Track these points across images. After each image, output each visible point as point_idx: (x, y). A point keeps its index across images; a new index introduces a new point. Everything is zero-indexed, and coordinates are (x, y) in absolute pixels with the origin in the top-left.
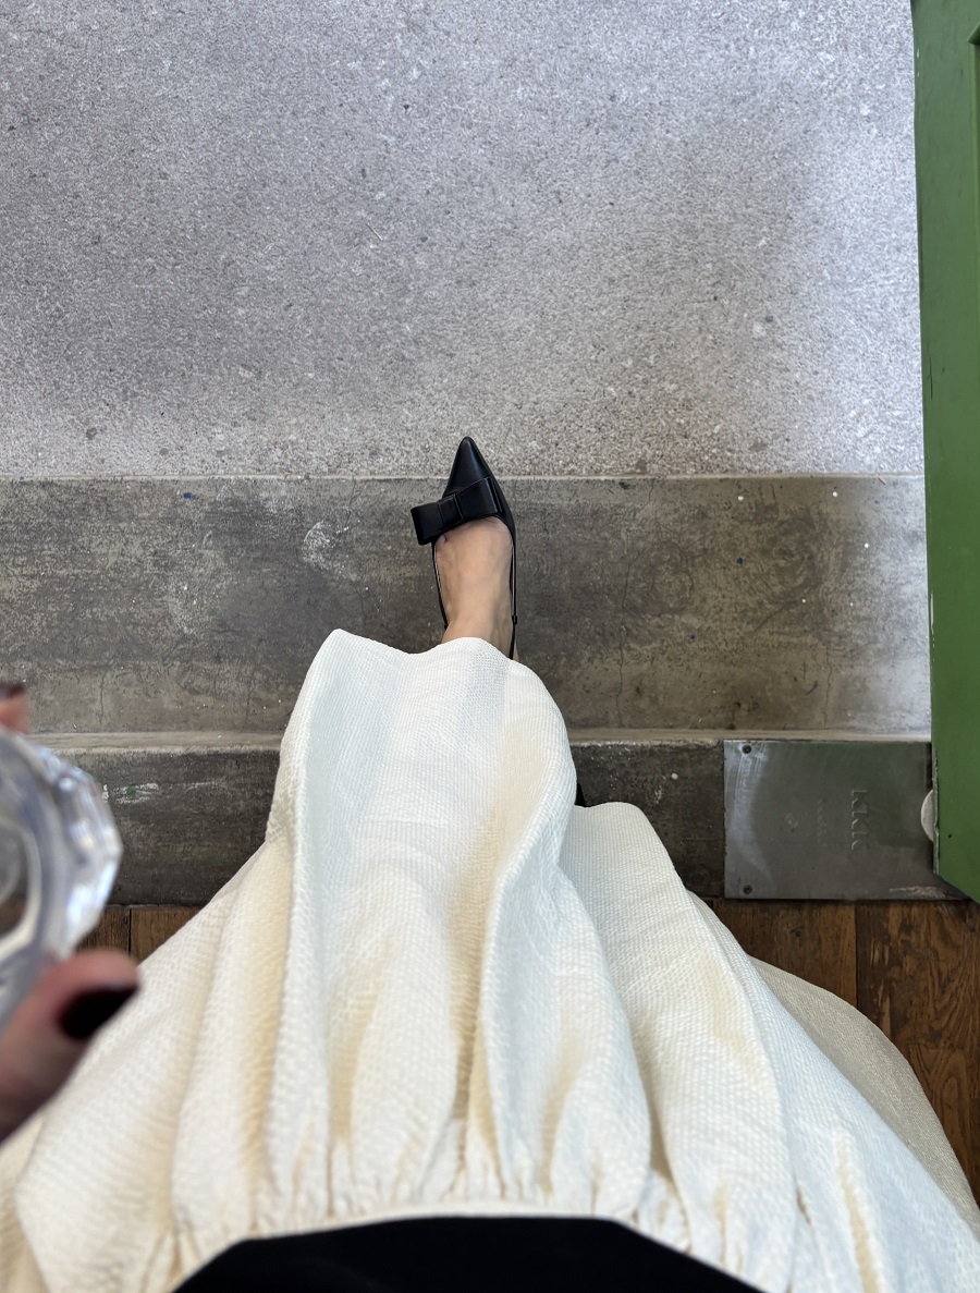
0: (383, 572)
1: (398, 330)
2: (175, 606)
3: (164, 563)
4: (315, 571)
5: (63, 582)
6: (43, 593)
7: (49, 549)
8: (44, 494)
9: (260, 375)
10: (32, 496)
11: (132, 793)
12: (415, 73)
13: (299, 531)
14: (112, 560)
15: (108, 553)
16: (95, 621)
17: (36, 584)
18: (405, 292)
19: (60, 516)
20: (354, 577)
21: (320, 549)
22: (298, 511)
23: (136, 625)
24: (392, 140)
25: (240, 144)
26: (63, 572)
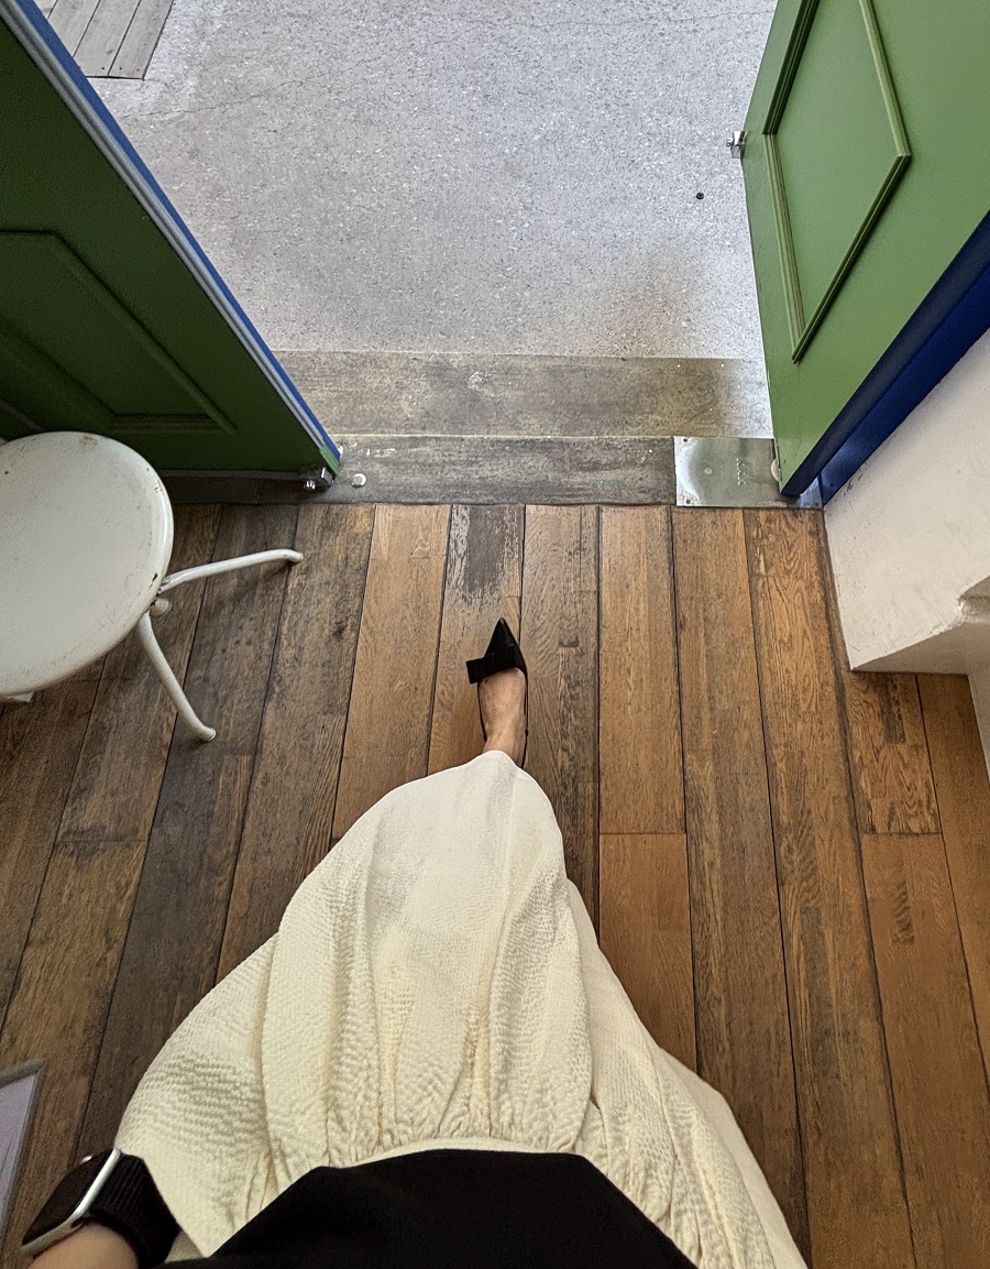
0: (507, 393)
1: (515, 320)
2: (405, 405)
3: (400, 387)
4: (474, 393)
5: (349, 394)
6: (338, 399)
7: (345, 379)
8: (344, 357)
9: (448, 337)
10: (339, 357)
11: (382, 453)
12: (527, 225)
13: (467, 375)
14: (375, 385)
15: (373, 381)
16: (364, 411)
17: (335, 394)
18: (519, 306)
19: (352, 366)
20: (493, 395)
21: (476, 383)
22: (468, 367)
23: (384, 413)
24: (515, 249)
25: (446, 248)
26: (351, 389)
